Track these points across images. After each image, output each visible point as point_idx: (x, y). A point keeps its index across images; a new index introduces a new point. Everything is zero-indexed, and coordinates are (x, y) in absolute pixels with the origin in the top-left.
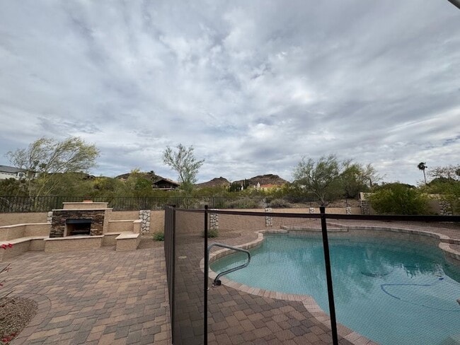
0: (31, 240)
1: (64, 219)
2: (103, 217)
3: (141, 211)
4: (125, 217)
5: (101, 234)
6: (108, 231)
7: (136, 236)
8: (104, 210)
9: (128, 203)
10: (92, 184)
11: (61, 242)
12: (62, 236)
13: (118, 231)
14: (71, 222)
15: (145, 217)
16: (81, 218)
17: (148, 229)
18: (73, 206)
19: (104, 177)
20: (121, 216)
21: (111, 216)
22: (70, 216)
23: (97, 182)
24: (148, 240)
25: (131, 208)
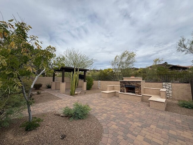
0: (115, 92)
1: (124, 85)
2: (140, 85)
3: (164, 83)
4: (153, 86)
5: (140, 94)
6: (144, 93)
7: (163, 100)
8: (140, 82)
9: (154, 78)
10: (138, 71)
11: (124, 95)
12: (124, 92)
13: (150, 94)
14: (127, 86)
15: (168, 87)
16: (130, 85)
17: (171, 95)
18: (127, 79)
19: (142, 68)
20: (151, 85)
21: (144, 85)
22: (126, 83)
23: (139, 70)
24: (174, 105)
25: (156, 81)
